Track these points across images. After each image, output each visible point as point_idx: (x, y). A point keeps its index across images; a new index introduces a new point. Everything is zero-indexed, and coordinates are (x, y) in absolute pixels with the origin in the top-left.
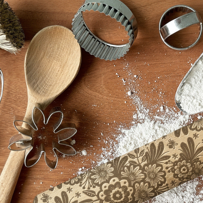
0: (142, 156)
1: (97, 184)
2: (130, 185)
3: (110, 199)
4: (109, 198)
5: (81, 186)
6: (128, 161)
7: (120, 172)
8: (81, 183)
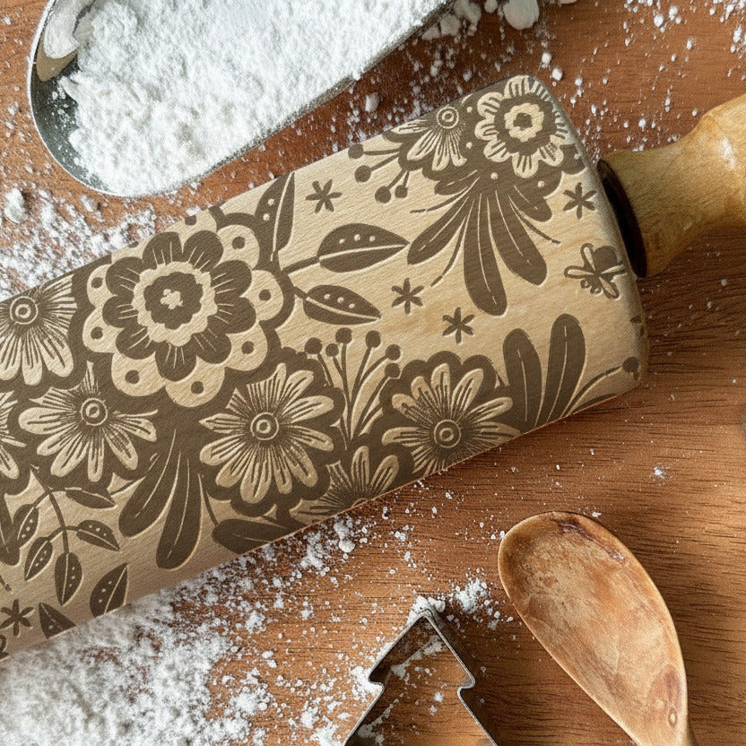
0: (39, 541)
1: (295, 361)
2: (103, 362)
3: (219, 281)
4: (223, 287)
5: (393, 352)
6: (117, 509)
7: (163, 437)
8: (391, 370)
